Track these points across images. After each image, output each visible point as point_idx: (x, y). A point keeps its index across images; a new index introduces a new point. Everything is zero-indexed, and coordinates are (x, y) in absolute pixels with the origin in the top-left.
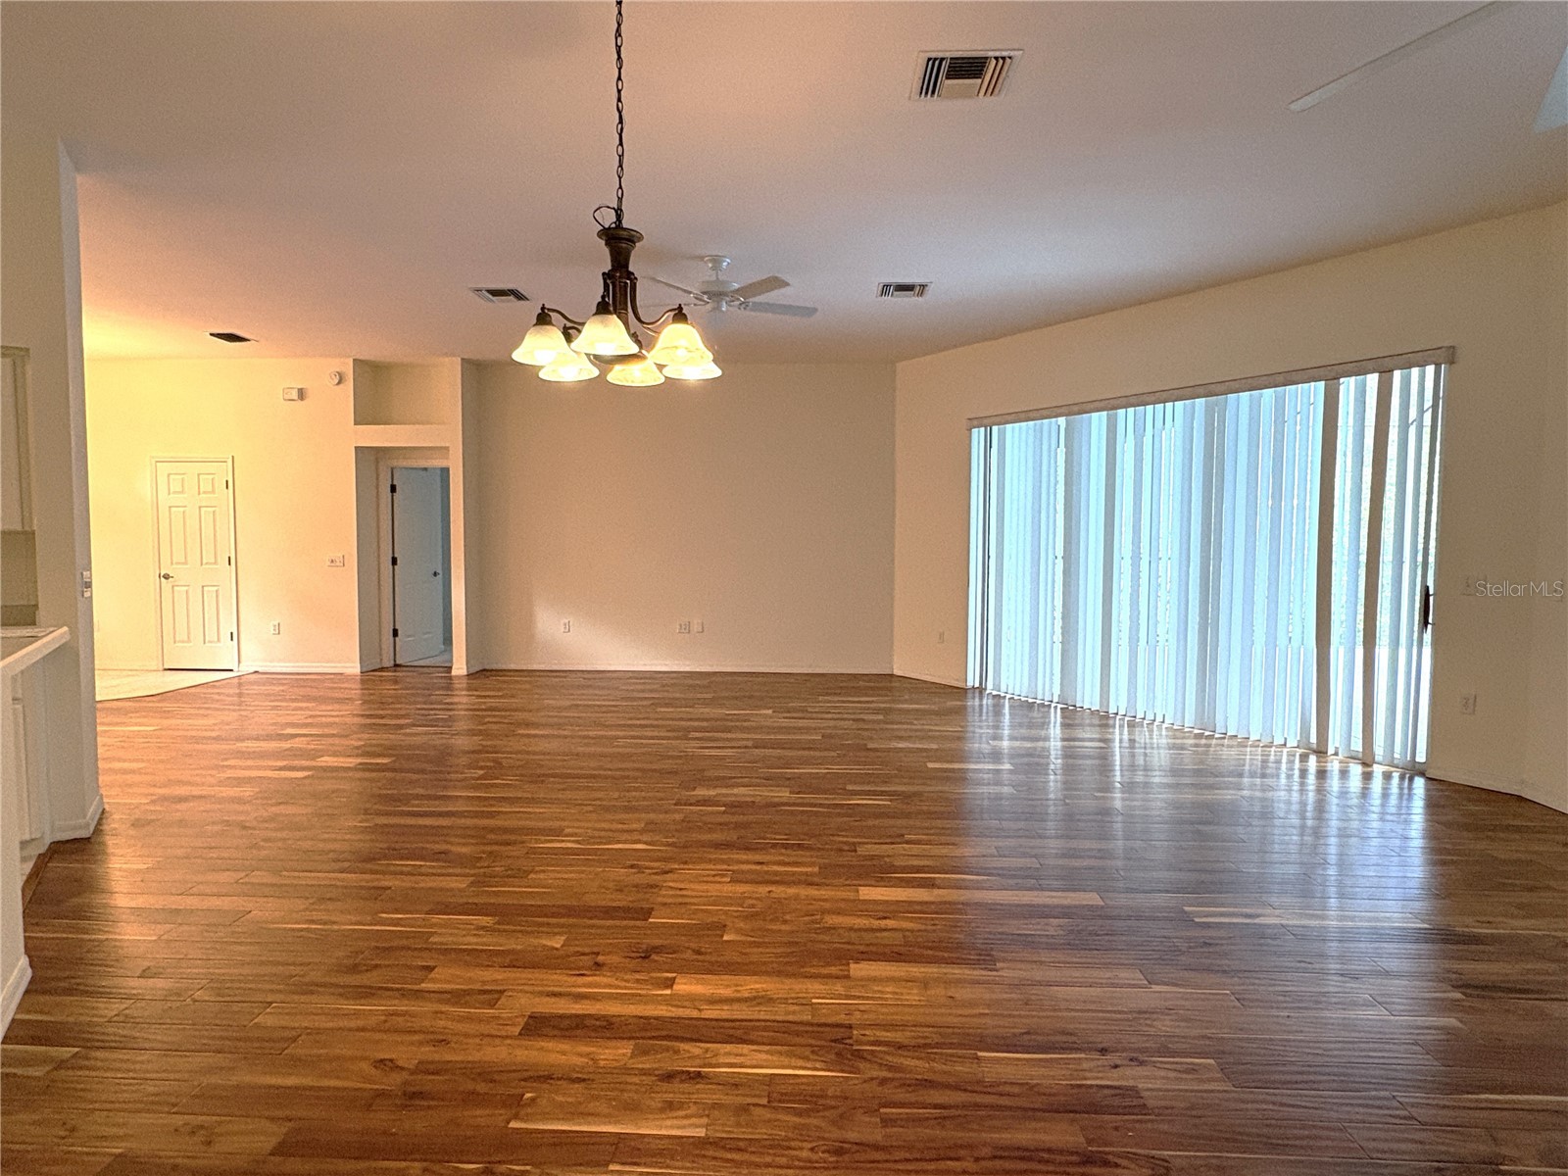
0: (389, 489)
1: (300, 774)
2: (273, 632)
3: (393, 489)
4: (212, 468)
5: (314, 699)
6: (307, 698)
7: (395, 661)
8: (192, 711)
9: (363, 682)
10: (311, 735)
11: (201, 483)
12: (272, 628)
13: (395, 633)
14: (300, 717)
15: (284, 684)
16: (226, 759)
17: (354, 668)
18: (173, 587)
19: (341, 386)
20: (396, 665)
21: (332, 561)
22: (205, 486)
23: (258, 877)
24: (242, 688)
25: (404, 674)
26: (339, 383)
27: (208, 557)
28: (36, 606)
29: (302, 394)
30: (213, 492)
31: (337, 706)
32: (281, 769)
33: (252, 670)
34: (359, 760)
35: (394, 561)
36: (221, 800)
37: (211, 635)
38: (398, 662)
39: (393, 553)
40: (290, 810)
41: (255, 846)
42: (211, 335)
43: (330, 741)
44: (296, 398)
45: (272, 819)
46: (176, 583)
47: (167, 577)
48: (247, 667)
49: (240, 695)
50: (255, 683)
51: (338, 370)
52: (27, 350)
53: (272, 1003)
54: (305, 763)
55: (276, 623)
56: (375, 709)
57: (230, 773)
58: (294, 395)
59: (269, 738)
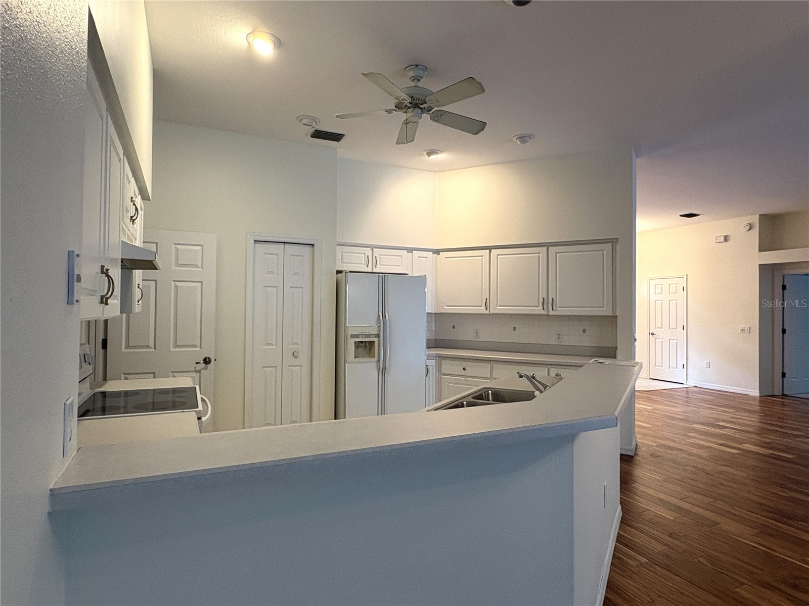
0: (781, 287)
1: (734, 451)
2: (705, 366)
3: (784, 287)
4: (676, 280)
5: (734, 408)
6: (730, 407)
7: (783, 391)
8: (667, 402)
9: (760, 401)
10: (737, 429)
11: (671, 289)
12: (705, 364)
13: (784, 375)
14: (726, 416)
15: (713, 396)
16: (689, 432)
17: (755, 392)
18: (656, 339)
19: (751, 231)
20: (783, 395)
21: (743, 330)
22: (673, 290)
23: (720, 504)
24: (689, 395)
25: (789, 401)
26: (750, 229)
27: (673, 325)
28: (617, 348)
29: (726, 239)
30: (676, 293)
31: (747, 414)
32: (721, 445)
33: (694, 385)
34: (771, 452)
35: (784, 331)
36: (691, 454)
37: (673, 364)
38: (786, 393)
39: (783, 325)
40: (732, 471)
41: (714, 486)
42: (681, 216)
43: (747, 435)
44: (723, 241)
45: (721, 473)
46: (658, 337)
47: (653, 334)
48: (691, 383)
49: (687, 397)
50: (695, 392)
51: (748, 222)
52: (618, 239)
53: (744, 584)
54: (736, 445)
55: (708, 362)
56: (774, 421)
57: (692, 441)
58: (722, 239)
59: (709, 425)
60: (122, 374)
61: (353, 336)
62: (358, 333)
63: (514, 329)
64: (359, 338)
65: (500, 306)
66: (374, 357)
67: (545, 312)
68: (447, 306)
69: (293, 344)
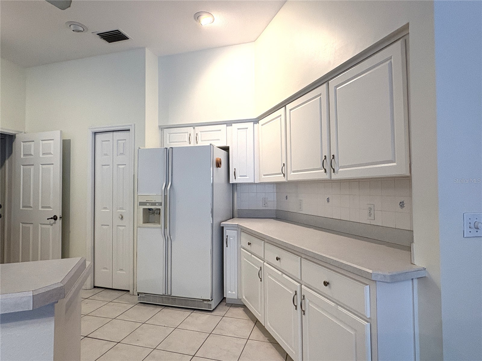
60: (21, 223)
61: (141, 204)
62: (145, 201)
63: (328, 200)
64: (146, 205)
65: (294, 172)
66: (159, 222)
67: (326, 176)
68: (264, 175)
69: (121, 209)
